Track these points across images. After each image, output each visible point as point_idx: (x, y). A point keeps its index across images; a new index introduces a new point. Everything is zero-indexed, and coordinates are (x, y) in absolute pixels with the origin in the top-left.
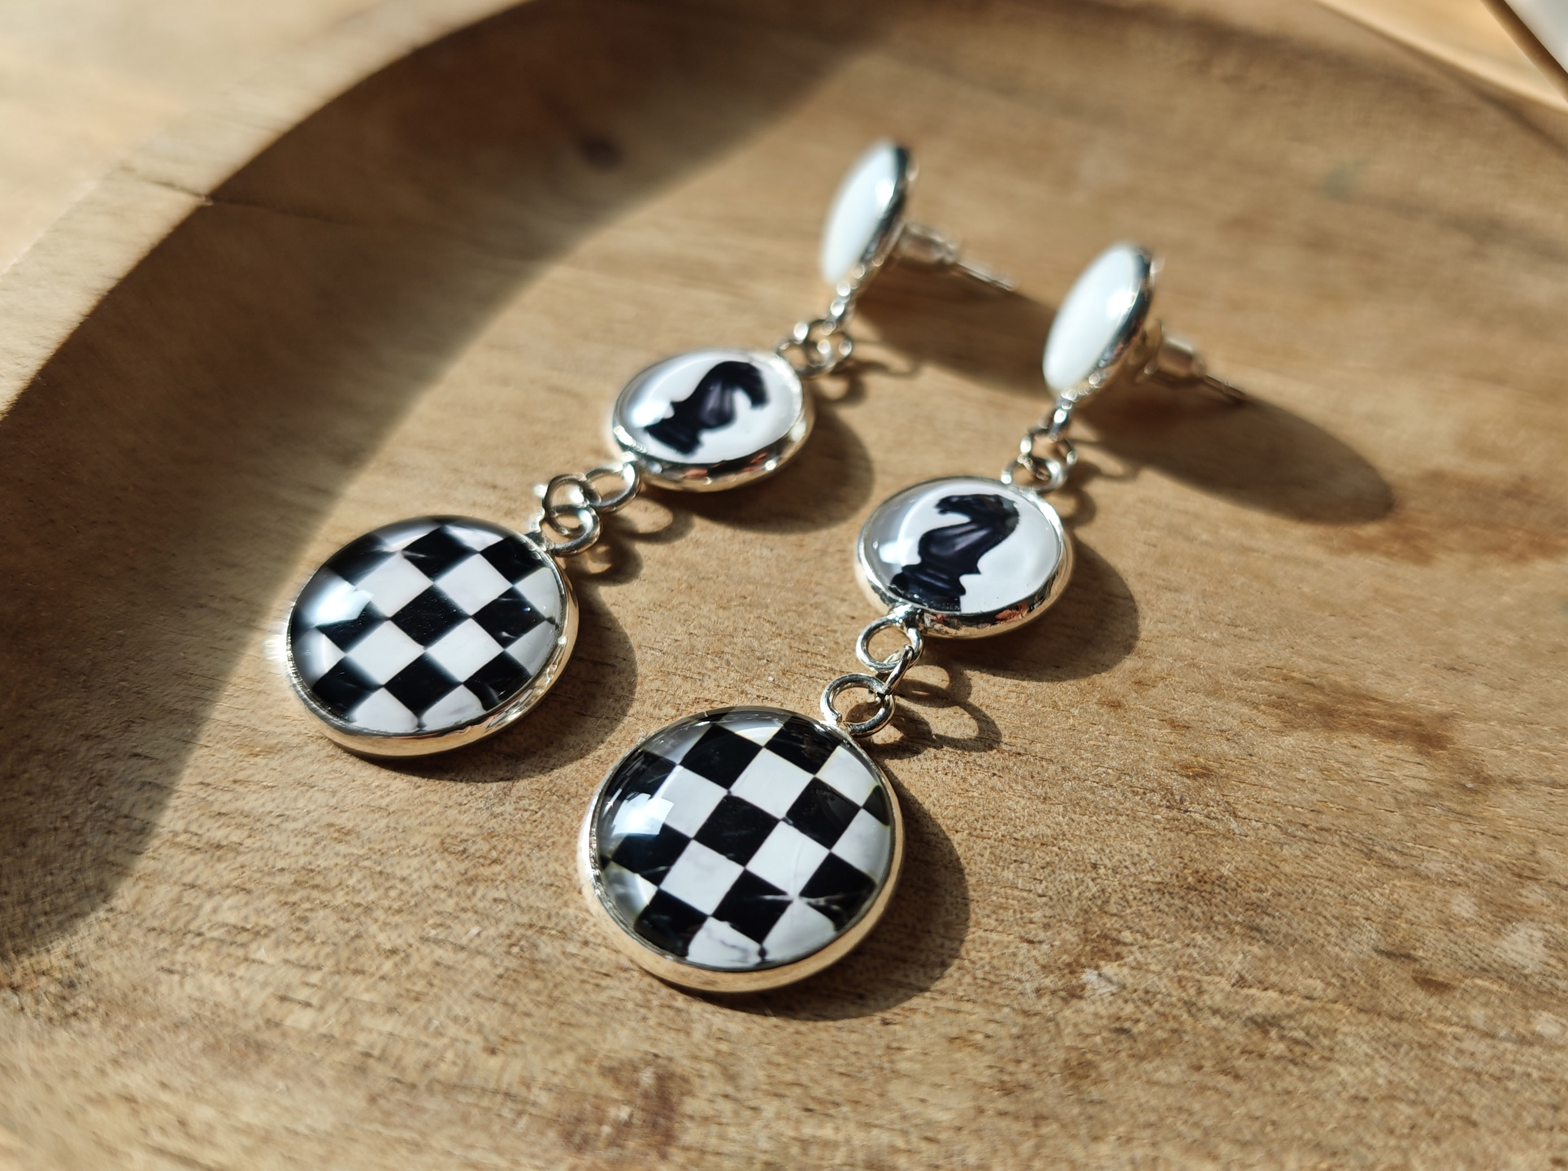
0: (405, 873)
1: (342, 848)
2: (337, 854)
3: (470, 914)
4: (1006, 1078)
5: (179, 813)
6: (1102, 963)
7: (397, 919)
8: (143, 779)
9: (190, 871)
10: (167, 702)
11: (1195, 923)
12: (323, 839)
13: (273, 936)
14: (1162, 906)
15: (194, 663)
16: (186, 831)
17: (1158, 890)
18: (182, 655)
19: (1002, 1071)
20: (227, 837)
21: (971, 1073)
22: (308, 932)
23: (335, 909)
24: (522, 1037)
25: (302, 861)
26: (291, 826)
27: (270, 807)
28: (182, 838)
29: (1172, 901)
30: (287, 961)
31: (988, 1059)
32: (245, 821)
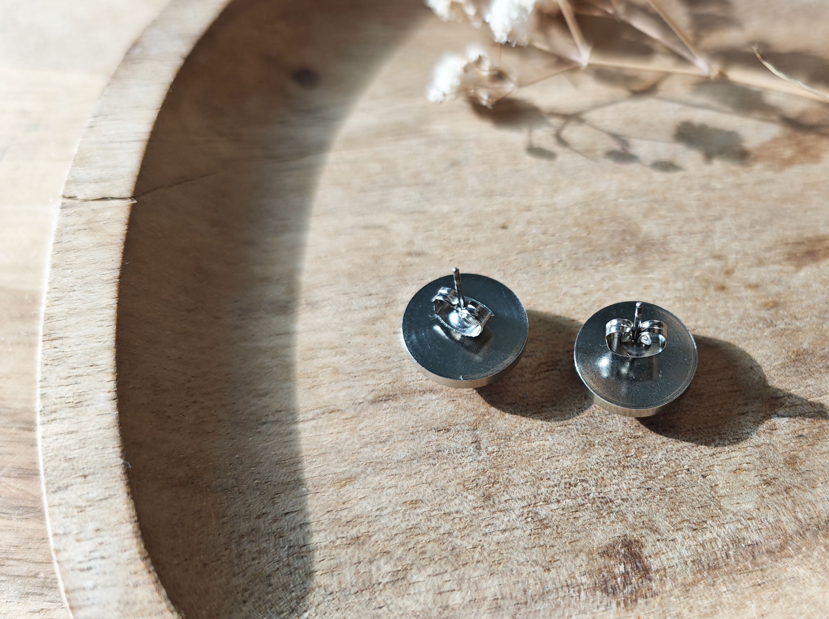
0: (456, 508)
1: (418, 511)
2: (418, 515)
3: (499, 513)
4: (765, 478)
5: (328, 531)
6: (776, 410)
7: (466, 532)
8: (299, 524)
9: (353, 556)
10: (283, 480)
11: (804, 376)
12: (406, 511)
13: (414, 567)
14: (788, 374)
15: (282, 454)
16: (337, 539)
17: (782, 367)
18: (273, 453)
19: (761, 475)
20: (359, 531)
21: (751, 483)
22: (430, 557)
23: (434, 540)
24: (557, 557)
25: (403, 525)
26: (385, 512)
27: (369, 508)
28: (338, 542)
29: (790, 370)
30: (430, 575)
31: (753, 473)
32: (362, 520)
